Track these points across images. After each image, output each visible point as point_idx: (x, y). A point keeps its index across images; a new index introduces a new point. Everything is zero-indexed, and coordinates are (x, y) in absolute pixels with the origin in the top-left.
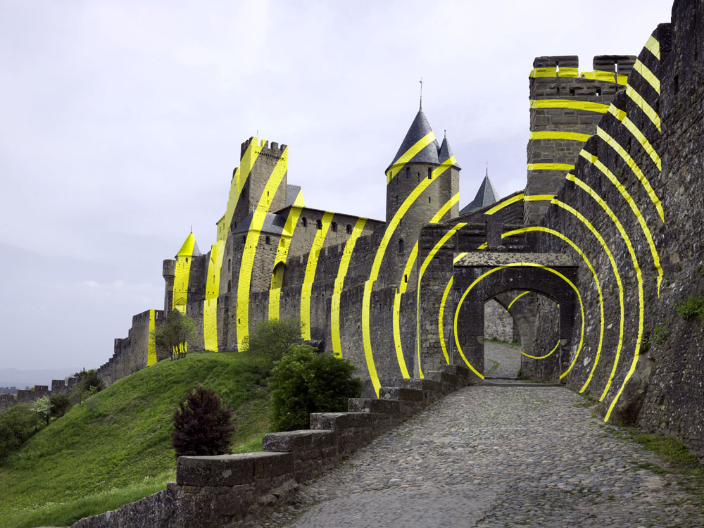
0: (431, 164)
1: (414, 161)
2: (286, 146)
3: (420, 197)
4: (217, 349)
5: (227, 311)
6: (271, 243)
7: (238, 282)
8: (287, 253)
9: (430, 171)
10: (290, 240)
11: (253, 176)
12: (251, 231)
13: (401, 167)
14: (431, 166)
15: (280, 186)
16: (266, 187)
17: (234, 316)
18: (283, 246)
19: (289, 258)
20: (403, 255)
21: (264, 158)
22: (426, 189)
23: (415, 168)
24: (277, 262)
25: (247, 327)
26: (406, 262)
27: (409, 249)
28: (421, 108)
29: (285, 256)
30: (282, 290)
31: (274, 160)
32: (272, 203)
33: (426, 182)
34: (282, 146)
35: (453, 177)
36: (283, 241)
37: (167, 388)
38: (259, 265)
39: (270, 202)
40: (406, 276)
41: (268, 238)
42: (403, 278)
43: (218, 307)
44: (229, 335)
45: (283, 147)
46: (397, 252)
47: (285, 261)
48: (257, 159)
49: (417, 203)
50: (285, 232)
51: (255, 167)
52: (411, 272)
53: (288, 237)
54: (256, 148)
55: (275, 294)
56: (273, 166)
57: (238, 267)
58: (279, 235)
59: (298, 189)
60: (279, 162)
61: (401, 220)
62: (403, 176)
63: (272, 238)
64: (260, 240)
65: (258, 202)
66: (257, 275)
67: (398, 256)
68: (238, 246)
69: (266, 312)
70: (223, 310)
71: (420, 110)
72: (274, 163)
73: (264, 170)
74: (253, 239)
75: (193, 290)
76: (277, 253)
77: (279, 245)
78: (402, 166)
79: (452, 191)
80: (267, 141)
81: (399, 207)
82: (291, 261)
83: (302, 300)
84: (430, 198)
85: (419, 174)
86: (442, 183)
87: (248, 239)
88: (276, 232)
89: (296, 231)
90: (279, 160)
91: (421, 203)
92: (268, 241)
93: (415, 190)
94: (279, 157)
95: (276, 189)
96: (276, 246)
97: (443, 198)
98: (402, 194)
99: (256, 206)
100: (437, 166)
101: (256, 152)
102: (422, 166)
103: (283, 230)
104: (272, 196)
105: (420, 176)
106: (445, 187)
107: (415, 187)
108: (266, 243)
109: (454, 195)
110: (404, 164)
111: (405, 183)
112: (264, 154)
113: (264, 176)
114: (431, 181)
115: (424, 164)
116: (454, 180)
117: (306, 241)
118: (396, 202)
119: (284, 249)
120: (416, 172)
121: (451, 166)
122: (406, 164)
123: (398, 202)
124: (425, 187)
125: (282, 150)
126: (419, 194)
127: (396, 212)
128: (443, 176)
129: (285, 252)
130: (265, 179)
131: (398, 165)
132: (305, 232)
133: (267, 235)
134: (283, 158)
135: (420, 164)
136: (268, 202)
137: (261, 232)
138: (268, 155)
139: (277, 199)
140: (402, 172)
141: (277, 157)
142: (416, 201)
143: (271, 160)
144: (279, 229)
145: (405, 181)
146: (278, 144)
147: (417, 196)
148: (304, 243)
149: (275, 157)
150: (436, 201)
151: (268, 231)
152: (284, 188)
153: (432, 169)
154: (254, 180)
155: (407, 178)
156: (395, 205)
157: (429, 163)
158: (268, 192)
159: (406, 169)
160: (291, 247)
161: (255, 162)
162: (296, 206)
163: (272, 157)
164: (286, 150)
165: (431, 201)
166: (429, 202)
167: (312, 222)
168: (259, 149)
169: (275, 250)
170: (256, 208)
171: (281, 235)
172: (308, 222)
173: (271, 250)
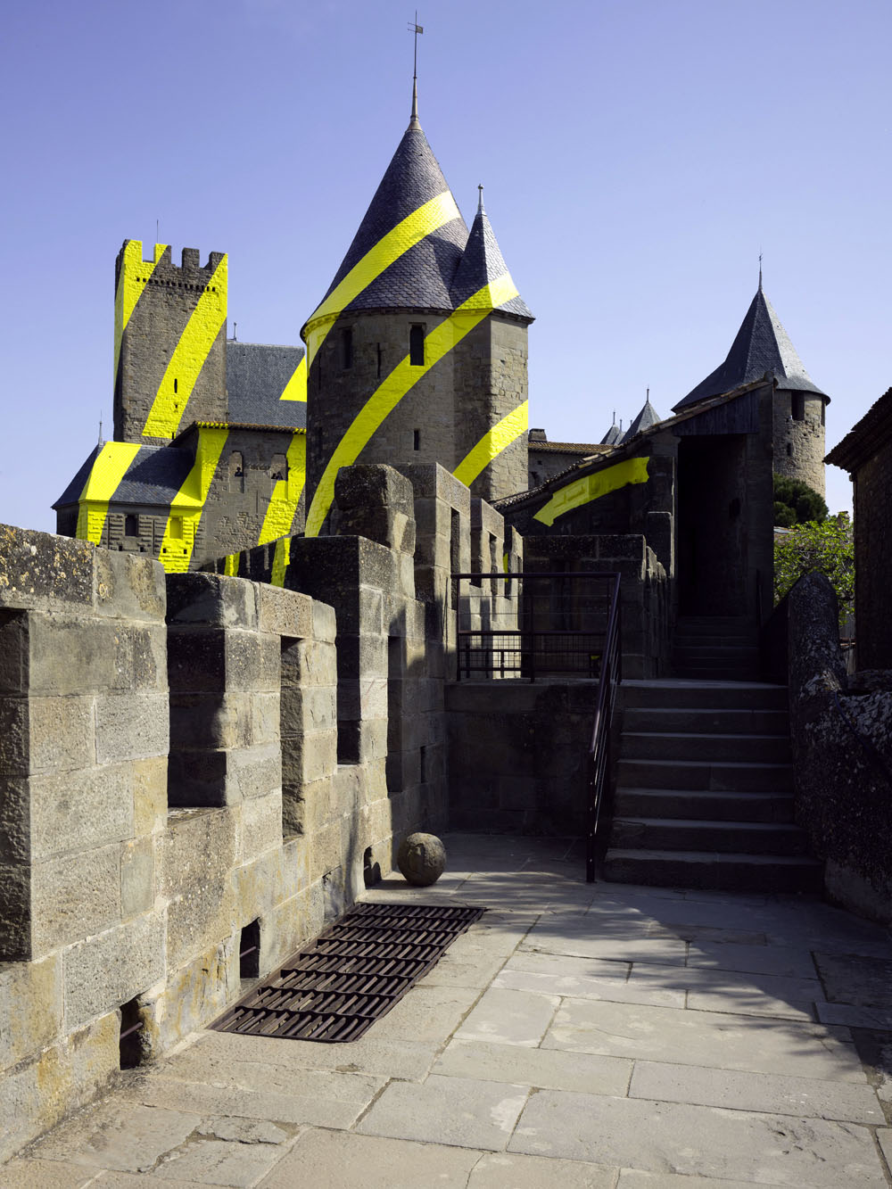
0: (419, 311)
1: (370, 303)
2: (221, 256)
3: (382, 431)
6: (141, 530)
8: (190, 552)
9: (417, 335)
10: (197, 517)
11: (131, 340)
12: (88, 503)
13: (328, 330)
14: (419, 319)
15: (207, 362)
16: (170, 367)
18: (179, 534)
19: (196, 566)
21: (162, 293)
22: (404, 400)
23: (367, 328)
28: (412, 119)
29: (185, 564)
31: (190, 296)
32: (188, 410)
33: (404, 376)
34: (211, 256)
35: (497, 352)
36: (178, 522)
39: (182, 408)
41: (131, 518)
45: (215, 258)
48: (142, 297)
49: (374, 454)
50: (181, 499)
51: (137, 317)
53: (193, 510)
54: (138, 268)
56: (188, 311)
58: (165, 508)
60: (205, 298)
62: (333, 359)
63: (144, 518)
64: (109, 525)
65: (147, 410)
71: (410, 129)
72: (189, 303)
73: (161, 325)
76: (161, 556)
77: (167, 533)
78: (331, 324)
79: (496, 403)
80: (169, 249)
84: (417, 433)
85: (379, 352)
86: (459, 375)
87: (79, 523)
88: (153, 501)
89: (213, 490)
90: (204, 294)
91: (385, 451)
92: (132, 527)
93: (366, 406)
94: (203, 287)
95: (198, 370)
96: (158, 538)
97: (463, 429)
98: (332, 422)
99: (142, 421)
100: (442, 318)
101: (138, 280)
102: (390, 319)
103: (178, 490)
104: (186, 391)
105: (384, 354)
106: (470, 390)
107: (368, 398)
108: (126, 535)
109: (507, 414)
110: (333, 317)
111: (339, 383)
112: (162, 282)
113: (162, 340)
114: (419, 371)
115: (396, 314)
116: (502, 361)
117: (244, 514)
118: (317, 449)
119: (182, 543)
120: (371, 344)
121: (490, 314)
122: (340, 316)
123: (321, 449)
124: (401, 395)
125: (210, 268)
126: (380, 421)
127: (318, 483)
128: (465, 348)
129: (185, 552)
130: (165, 347)
131: (319, 322)
132: (243, 491)
133: (131, 511)
134: (214, 289)
135: (383, 314)
136: (176, 406)
137: (112, 504)
138: (174, 284)
139: (200, 398)
140: (331, 345)
141: (197, 287)
142: (371, 444)
143: (181, 296)
144: (167, 490)
145: (338, 377)
146: (198, 251)
147: (374, 427)
148: (239, 523)
149: (191, 286)
150: (440, 441)
151: (132, 500)
152: (220, 367)
153: (423, 327)
154: (134, 354)
155: (348, 364)
156: (315, 457)
157: (411, 310)
158: (176, 380)
159: (341, 331)
160: (204, 534)
161: (138, 305)
162: (208, 424)
163: (183, 288)
164: (223, 266)
165: (423, 446)
166: (417, 447)
167: (258, 463)
168: (147, 273)
169: (155, 547)
170: (143, 427)
171: (169, 507)
172: (249, 463)
173: (142, 550)
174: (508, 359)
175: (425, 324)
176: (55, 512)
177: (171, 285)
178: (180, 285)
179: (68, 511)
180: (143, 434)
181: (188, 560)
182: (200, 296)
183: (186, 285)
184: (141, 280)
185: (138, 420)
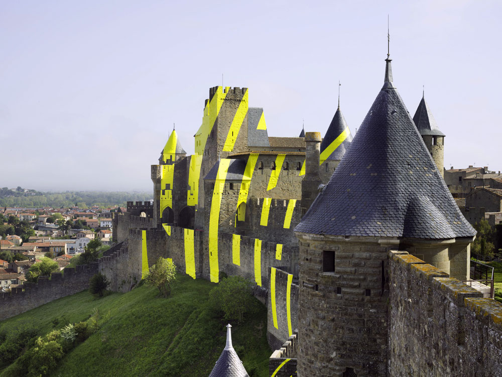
2: (247, 89)
4: (195, 275)
5: (201, 243)
6: (234, 188)
7: (209, 221)
8: (247, 194)
10: (249, 183)
11: (219, 119)
12: (218, 180)
15: (242, 125)
16: (231, 128)
17: (207, 249)
18: (244, 189)
19: (249, 198)
21: (228, 103)
23: (331, 164)
24: (239, 203)
25: (217, 260)
28: (339, 106)
29: (246, 197)
30: (241, 238)
31: (237, 103)
32: (236, 142)
36: (244, 184)
37: (157, 329)
38: (225, 208)
39: (234, 141)
41: (231, 185)
43: (195, 238)
44: (204, 264)
47: (245, 201)
48: (223, 104)
50: (245, 177)
51: (221, 112)
53: (248, 181)
54: (220, 95)
55: (237, 239)
56: (236, 109)
57: (209, 208)
58: (240, 181)
59: (262, 110)
60: (241, 104)
62: (323, 170)
63: (234, 184)
64: (225, 187)
65: (224, 142)
66: (223, 216)
68: (208, 191)
69: (231, 251)
70: (198, 243)
71: (338, 109)
72: (237, 106)
73: (228, 114)
74: (220, 186)
75: (177, 197)
76: (239, 196)
77: (241, 188)
78: (322, 162)
80: (230, 88)
82: (250, 201)
83: (255, 251)
87: (215, 186)
88: (238, 179)
89: (254, 174)
90: (241, 102)
92: (231, 187)
94: (241, 100)
95: (239, 128)
96: (238, 190)
103: (243, 174)
104: (236, 135)
108: (230, 189)
111: (325, 176)
112: (228, 99)
113: (228, 119)
117: (263, 181)
119: (245, 191)
120: (333, 168)
122: (325, 161)
125: (243, 91)
130: (230, 121)
132: (262, 174)
133: (231, 182)
134: (244, 101)
135: (336, 161)
137: (226, 180)
139: (240, 137)
140: (322, 167)
141: (239, 100)
143: (234, 104)
144: (240, 175)
146: (239, 87)
148: (261, 184)
149: (237, 100)
151: (232, 179)
152: (246, 126)
154: (220, 124)
158: (233, 132)
160: (251, 188)
161: (221, 108)
163: (235, 101)
164: (247, 93)
167: (267, 165)
168: (224, 96)
169: (238, 193)
170: (223, 148)
171: (241, 180)
172: (264, 165)
173: (234, 194)
177: (231, 100)
179: (210, 181)
180: (223, 151)
184: (222, 99)
185: (222, 146)
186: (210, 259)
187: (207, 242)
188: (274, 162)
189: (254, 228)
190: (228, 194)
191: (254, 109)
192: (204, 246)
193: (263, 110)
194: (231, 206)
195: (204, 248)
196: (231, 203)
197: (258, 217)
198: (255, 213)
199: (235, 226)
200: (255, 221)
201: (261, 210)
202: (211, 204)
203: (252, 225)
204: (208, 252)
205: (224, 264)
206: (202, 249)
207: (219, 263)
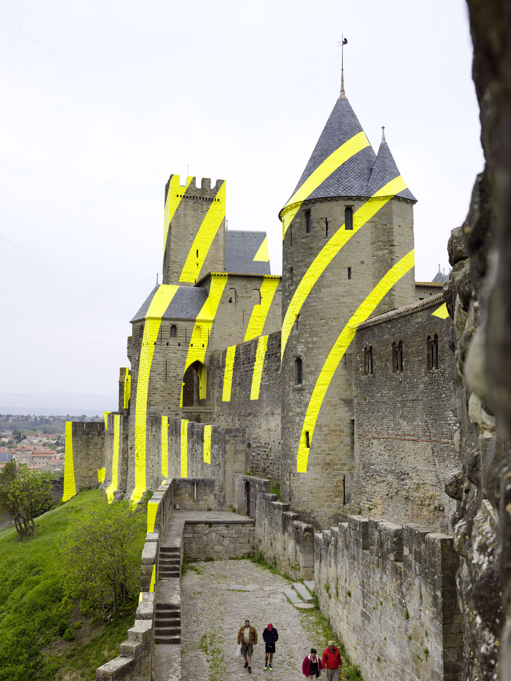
0: (350, 198)
1: (322, 195)
2: (224, 181)
3: (328, 269)
4: (113, 497)
5: (126, 437)
6: (179, 334)
8: (206, 346)
9: (349, 211)
10: (210, 326)
11: (173, 230)
12: (148, 319)
13: (295, 211)
14: (349, 203)
15: (215, 240)
16: (194, 243)
17: (133, 448)
18: (199, 336)
19: (209, 354)
20: (302, 390)
21: (190, 203)
22: (342, 250)
23: (318, 211)
24: (189, 362)
25: (144, 468)
26: (307, 405)
27: (311, 378)
28: (342, 91)
29: (203, 352)
30: (169, 421)
31: (205, 203)
32: (204, 267)
33: (341, 236)
34: (217, 182)
35: (396, 221)
36: (198, 327)
38: (161, 369)
39: (201, 265)
40: (307, 433)
41: (174, 327)
42: (303, 438)
45: (220, 183)
46: (292, 383)
47: (202, 360)
48: (180, 205)
49: (324, 283)
50: (202, 315)
51: (177, 216)
52: (317, 426)
53: (207, 322)
54: (178, 190)
55: (165, 425)
56: (204, 212)
57: (136, 372)
58: (192, 322)
60: (214, 205)
61: (298, 316)
62: (299, 229)
63: (181, 325)
64: (161, 330)
65: (182, 267)
66: (158, 386)
67: (295, 390)
69: (160, 450)
70: (122, 437)
72: (205, 208)
73: (190, 220)
74: (152, 332)
76: (190, 349)
77: (193, 335)
78: (298, 208)
79: (396, 249)
80: (195, 178)
81: (294, 290)
82: (211, 358)
84: (349, 269)
85: (327, 222)
86: (374, 235)
87: (144, 331)
88: (186, 317)
89: (219, 311)
90: (213, 202)
91: (331, 281)
92: (174, 332)
93: (319, 255)
94: (213, 199)
95: (210, 244)
96: (188, 338)
97: (377, 266)
98: (299, 264)
99: (179, 273)
100: (363, 202)
101: (178, 196)
102: (334, 204)
103: (200, 311)
104: (203, 256)
105: (329, 225)
106: (380, 243)
107: (321, 249)
108: (171, 336)
109: (402, 257)
110: (299, 204)
111: (303, 242)
112: (190, 197)
113: (190, 229)
114: (350, 233)
115: (337, 200)
116: (399, 226)
117: (236, 324)
118: (290, 281)
119: (201, 341)
120: (322, 218)
121: (392, 199)
122: (303, 203)
123: (292, 281)
124: (340, 248)
125: (217, 188)
126: (328, 263)
127: (291, 300)
128: (377, 219)
129: (203, 346)
130: (192, 232)
131: (291, 207)
132: (236, 311)
133: (174, 323)
134: (218, 200)
135: (329, 201)
136: (198, 265)
137: (163, 319)
138: (197, 198)
139: (210, 259)
140: (298, 220)
141: (209, 199)
142: (322, 277)
143: (200, 204)
144: (194, 311)
145: (302, 238)
146: (210, 179)
147: (324, 266)
149: (206, 199)
150: (363, 274)
151: (174, 316)
153: (353, 208)
154: (176, 237)
155: (308, 231)
156: (289, 286)
157: (345, 198)
158: (197, 250)
159: (304, 212)
160: (214, 336)
161: (177, 210)
162: (217, 273)
163: (202, 199)
164: (224, 188)
165: (352, 276)
166: (349, 278)
167: (244, 295)
168: (182, 192)
169: (186, 343)
170: (179, 277)
171: (194, 321)
172: (239, 295)
173: (179, 345)
174: (402, 224)
175: (353, 206)
176: (131, 325)
177: (195, 198)
178: (200, 198)
179: (139, 324)
180: (179, 281)
181: (205, 350)
182: (211, 204)
183: (203, 198)
184: (179, 196)
185: (177, 273)
186: (136, 468)
187: (133, 434)
188: (259, 290)
189: (216, 408)
190: (168, 344)
191: (253, 233)
192: (129, 442)
193: (266, 235)
194: (173, 367)
195: (129, 447)
196: (173, 362)
197: (220, 387)
198: (217, 381)
199: (181, 405)
200: (217, 394)
201: (224, 372)
202: (138, 365)
203: (213, 403)
204: (133, 453)
205: (152, 476)
206: (127, 450)
207: (147, 474)
